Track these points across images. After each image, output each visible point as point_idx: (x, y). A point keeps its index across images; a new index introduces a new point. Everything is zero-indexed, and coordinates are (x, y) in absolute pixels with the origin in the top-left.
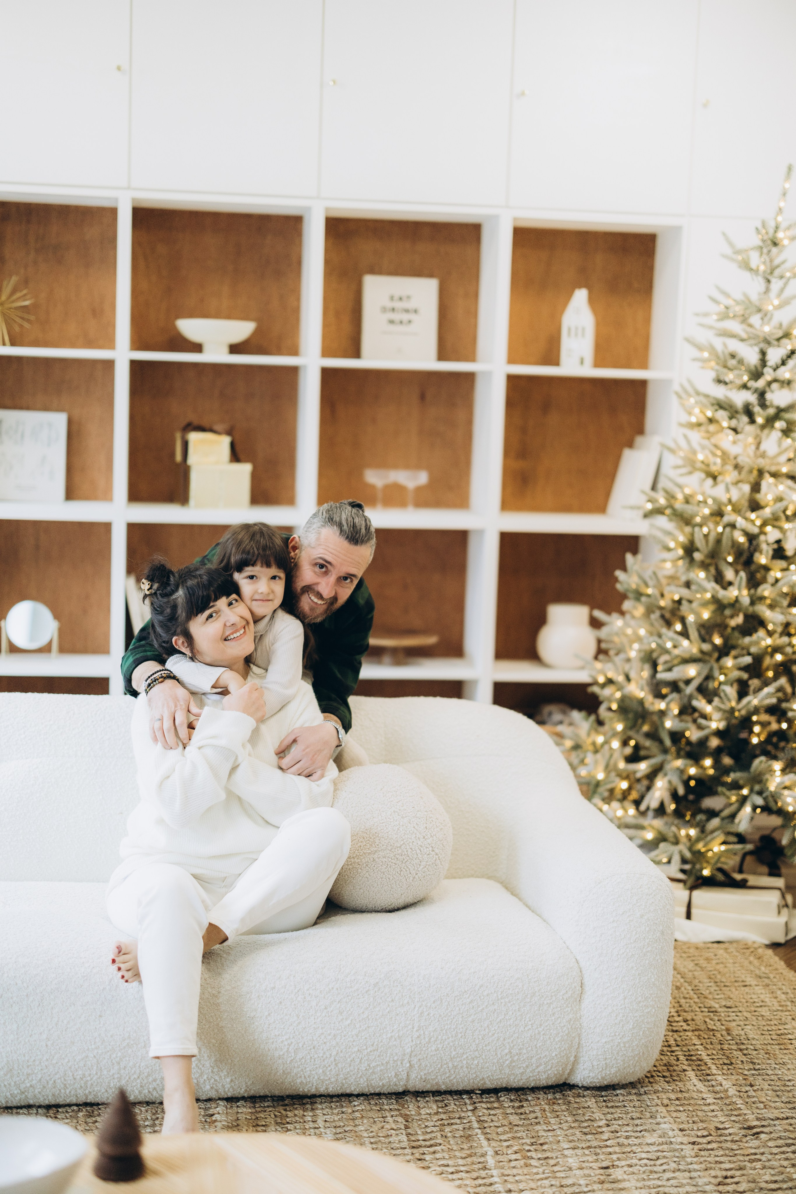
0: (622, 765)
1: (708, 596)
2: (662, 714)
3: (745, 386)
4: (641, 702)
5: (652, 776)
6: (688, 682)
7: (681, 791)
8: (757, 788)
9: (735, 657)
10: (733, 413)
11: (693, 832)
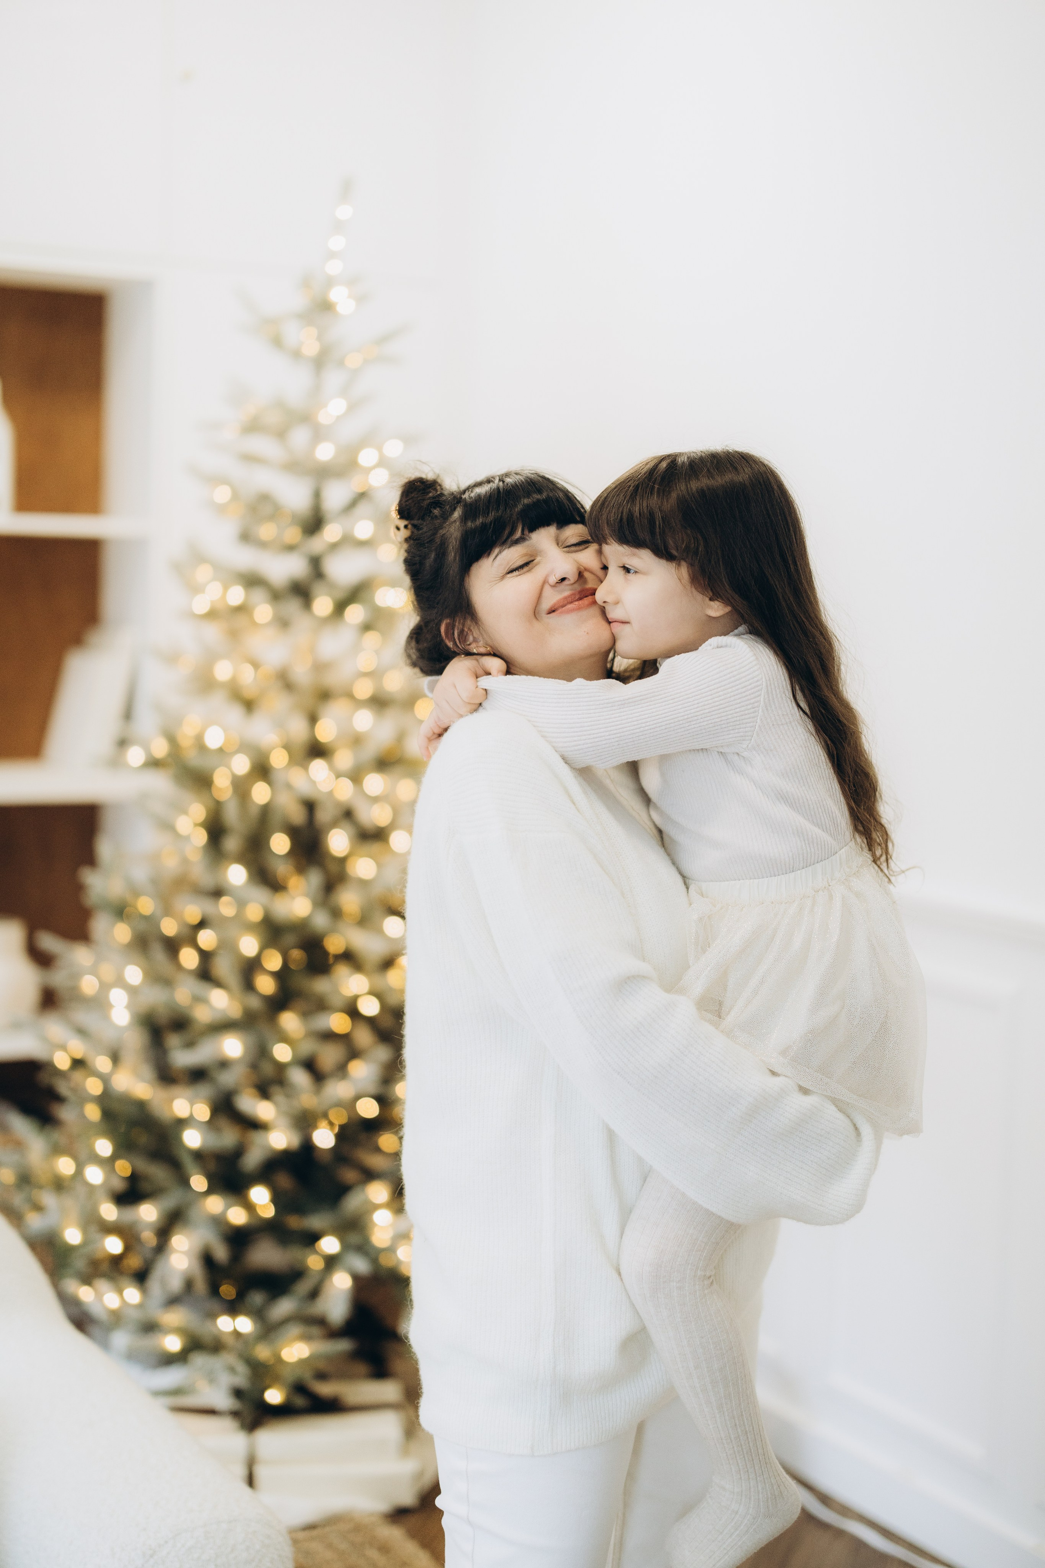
0: (109, 1212)
1: (254, 913)
2: (181, 1123)
3: (290, 548)
4: (141, 1105)
5: (164, 1232)
6: (224, 1064)
7: (221, 1253)
8: (354, 1238)
9: (306, 1015)
10: (276, 596)
11: (244, 1324)
